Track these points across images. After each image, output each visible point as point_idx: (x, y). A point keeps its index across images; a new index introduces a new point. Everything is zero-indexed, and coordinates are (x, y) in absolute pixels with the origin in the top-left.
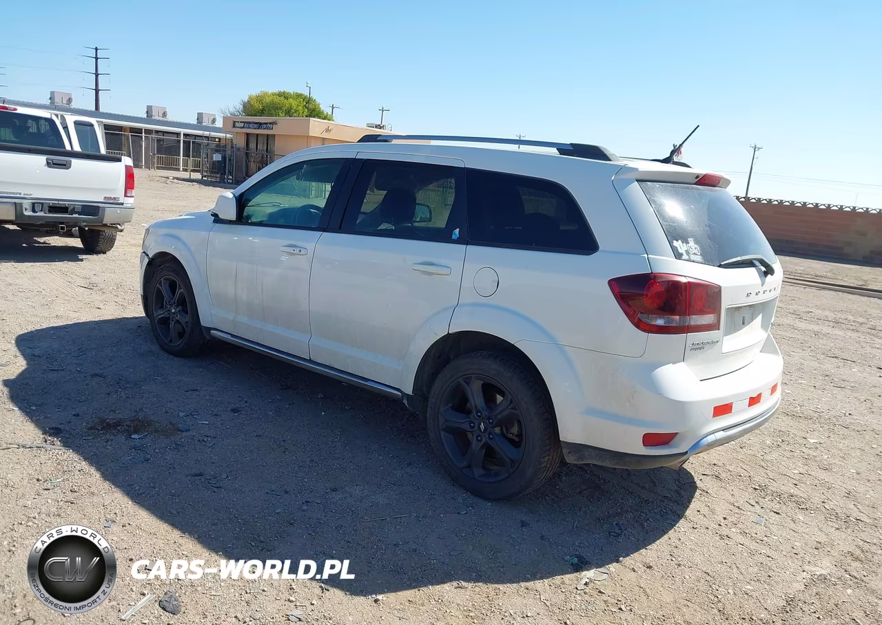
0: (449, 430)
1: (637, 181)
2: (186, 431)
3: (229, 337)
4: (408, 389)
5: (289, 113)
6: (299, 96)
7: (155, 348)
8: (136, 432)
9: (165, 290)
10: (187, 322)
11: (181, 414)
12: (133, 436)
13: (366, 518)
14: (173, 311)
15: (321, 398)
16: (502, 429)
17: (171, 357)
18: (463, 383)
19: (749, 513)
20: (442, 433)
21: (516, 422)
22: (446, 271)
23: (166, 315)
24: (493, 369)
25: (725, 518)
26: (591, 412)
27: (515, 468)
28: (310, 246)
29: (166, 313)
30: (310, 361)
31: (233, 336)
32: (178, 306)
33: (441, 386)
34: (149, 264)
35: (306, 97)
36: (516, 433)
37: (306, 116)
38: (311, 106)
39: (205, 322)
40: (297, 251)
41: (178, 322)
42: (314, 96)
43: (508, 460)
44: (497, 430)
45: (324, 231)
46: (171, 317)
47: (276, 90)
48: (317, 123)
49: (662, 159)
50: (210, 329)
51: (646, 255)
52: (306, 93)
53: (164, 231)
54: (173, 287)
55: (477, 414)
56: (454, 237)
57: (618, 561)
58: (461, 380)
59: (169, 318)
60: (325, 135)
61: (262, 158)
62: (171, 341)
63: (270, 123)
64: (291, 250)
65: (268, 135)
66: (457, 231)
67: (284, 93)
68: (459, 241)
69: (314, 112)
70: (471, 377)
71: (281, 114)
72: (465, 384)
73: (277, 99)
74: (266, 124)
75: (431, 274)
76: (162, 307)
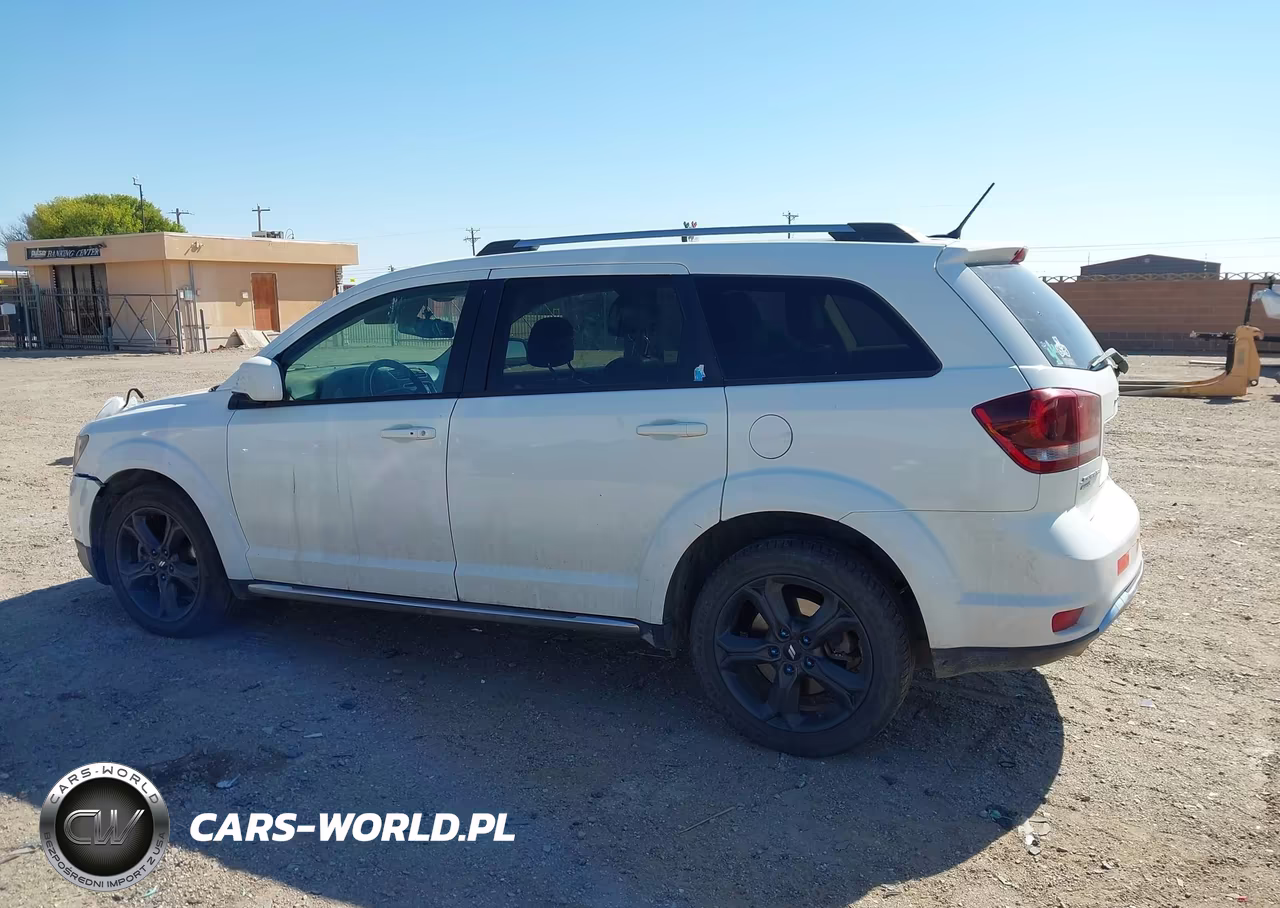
0: (735, 667)
1: (969, 265)
2: (298, 755)
3: (289, 590)
4: (656, 616)
5: (109, 228)
6: (121, 200)
7: (131, 630)
8: (219, 777)
9: (140, 531)
10: (195, 579)
11: (269, 730)
12: (221, 785)
13: (680, 827)
14: (162, 564)
15: (460, 658)
16: (824, 651)
17: (172, 641)
18: (751, 591)
19: (1128, 696)
20: (723, 673)
21: (845, 634)
22: (700, 429)
23: (148, 572)
24: (801, 562)
25: (1109, 710)
26: (972, 598)
27: (859, 704)
28: (440, 425)
29: (148, 569)
30: (459, 603)
31: (295, 586)
32: (172, 553)
33: (714, 603)
34: (100, 494)
35: (135, 201)
36: (848, 651)
37: (142, 231)
38: (145, 214)
39: (234, 570)
40: (417, 433)
41: (175, 580)
42: (148, 199)
43: (845, 693)
44: (817, 652)
45: (459, 397)
46: (158, 575)
47: (81, 193)
48: (174, 239)
49: (946, 233)
50: (245, 583)
51: (1015, 367)
52: (135, 195)
53: (127, 435)
54: (157, 525)
55: (780, 634)
56: (697, 378)
57: (1044, 801)
58: (748, 589)
59: (154, 577)
60: (192, 257)
61: (86, 301)
62: (164, 614)
63: (93, 247)
64: (406, 433)
65: (92, 266)
66: (701, 368)
67: (96, 197)
68: (707, 383)
69: (152, 224)
70: (765, 581)
71: (95, 231)
72: (756, 594)
73: (86, 209)
74: (87, 247)
75: (674, 437)
76: (135, 561)
